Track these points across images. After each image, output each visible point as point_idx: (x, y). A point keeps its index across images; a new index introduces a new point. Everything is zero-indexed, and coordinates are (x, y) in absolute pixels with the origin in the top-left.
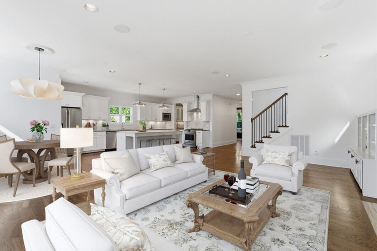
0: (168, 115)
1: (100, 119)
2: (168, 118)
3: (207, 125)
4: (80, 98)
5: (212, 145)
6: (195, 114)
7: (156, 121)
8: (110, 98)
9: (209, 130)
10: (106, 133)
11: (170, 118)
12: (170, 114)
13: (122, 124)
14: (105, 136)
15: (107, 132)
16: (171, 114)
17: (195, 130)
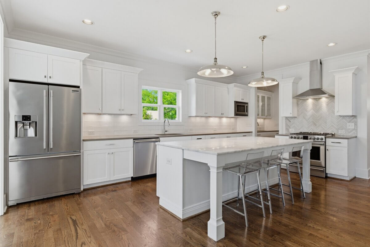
0: (244, 106)
1: (123, 113)
2: (244, 112)
3: (351, 126)
4: (79, 64)
5: (367, 174)
6: (310, 101)
7: (220, 117)
8: (142, 69)
9: (356, 137)
10: (134, 142)
11: (247, 111)
12: (247, 103)
13: (163, 124)
14: (132, 150)
15: (136, 141)
16: (249, 104)
17: (323, 137)
